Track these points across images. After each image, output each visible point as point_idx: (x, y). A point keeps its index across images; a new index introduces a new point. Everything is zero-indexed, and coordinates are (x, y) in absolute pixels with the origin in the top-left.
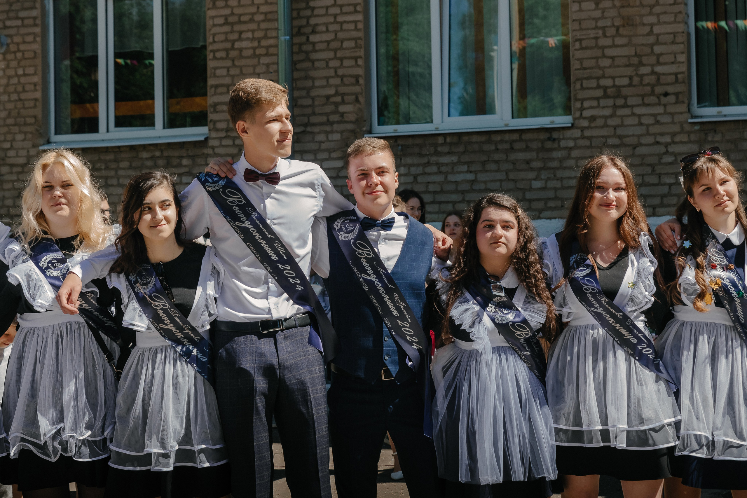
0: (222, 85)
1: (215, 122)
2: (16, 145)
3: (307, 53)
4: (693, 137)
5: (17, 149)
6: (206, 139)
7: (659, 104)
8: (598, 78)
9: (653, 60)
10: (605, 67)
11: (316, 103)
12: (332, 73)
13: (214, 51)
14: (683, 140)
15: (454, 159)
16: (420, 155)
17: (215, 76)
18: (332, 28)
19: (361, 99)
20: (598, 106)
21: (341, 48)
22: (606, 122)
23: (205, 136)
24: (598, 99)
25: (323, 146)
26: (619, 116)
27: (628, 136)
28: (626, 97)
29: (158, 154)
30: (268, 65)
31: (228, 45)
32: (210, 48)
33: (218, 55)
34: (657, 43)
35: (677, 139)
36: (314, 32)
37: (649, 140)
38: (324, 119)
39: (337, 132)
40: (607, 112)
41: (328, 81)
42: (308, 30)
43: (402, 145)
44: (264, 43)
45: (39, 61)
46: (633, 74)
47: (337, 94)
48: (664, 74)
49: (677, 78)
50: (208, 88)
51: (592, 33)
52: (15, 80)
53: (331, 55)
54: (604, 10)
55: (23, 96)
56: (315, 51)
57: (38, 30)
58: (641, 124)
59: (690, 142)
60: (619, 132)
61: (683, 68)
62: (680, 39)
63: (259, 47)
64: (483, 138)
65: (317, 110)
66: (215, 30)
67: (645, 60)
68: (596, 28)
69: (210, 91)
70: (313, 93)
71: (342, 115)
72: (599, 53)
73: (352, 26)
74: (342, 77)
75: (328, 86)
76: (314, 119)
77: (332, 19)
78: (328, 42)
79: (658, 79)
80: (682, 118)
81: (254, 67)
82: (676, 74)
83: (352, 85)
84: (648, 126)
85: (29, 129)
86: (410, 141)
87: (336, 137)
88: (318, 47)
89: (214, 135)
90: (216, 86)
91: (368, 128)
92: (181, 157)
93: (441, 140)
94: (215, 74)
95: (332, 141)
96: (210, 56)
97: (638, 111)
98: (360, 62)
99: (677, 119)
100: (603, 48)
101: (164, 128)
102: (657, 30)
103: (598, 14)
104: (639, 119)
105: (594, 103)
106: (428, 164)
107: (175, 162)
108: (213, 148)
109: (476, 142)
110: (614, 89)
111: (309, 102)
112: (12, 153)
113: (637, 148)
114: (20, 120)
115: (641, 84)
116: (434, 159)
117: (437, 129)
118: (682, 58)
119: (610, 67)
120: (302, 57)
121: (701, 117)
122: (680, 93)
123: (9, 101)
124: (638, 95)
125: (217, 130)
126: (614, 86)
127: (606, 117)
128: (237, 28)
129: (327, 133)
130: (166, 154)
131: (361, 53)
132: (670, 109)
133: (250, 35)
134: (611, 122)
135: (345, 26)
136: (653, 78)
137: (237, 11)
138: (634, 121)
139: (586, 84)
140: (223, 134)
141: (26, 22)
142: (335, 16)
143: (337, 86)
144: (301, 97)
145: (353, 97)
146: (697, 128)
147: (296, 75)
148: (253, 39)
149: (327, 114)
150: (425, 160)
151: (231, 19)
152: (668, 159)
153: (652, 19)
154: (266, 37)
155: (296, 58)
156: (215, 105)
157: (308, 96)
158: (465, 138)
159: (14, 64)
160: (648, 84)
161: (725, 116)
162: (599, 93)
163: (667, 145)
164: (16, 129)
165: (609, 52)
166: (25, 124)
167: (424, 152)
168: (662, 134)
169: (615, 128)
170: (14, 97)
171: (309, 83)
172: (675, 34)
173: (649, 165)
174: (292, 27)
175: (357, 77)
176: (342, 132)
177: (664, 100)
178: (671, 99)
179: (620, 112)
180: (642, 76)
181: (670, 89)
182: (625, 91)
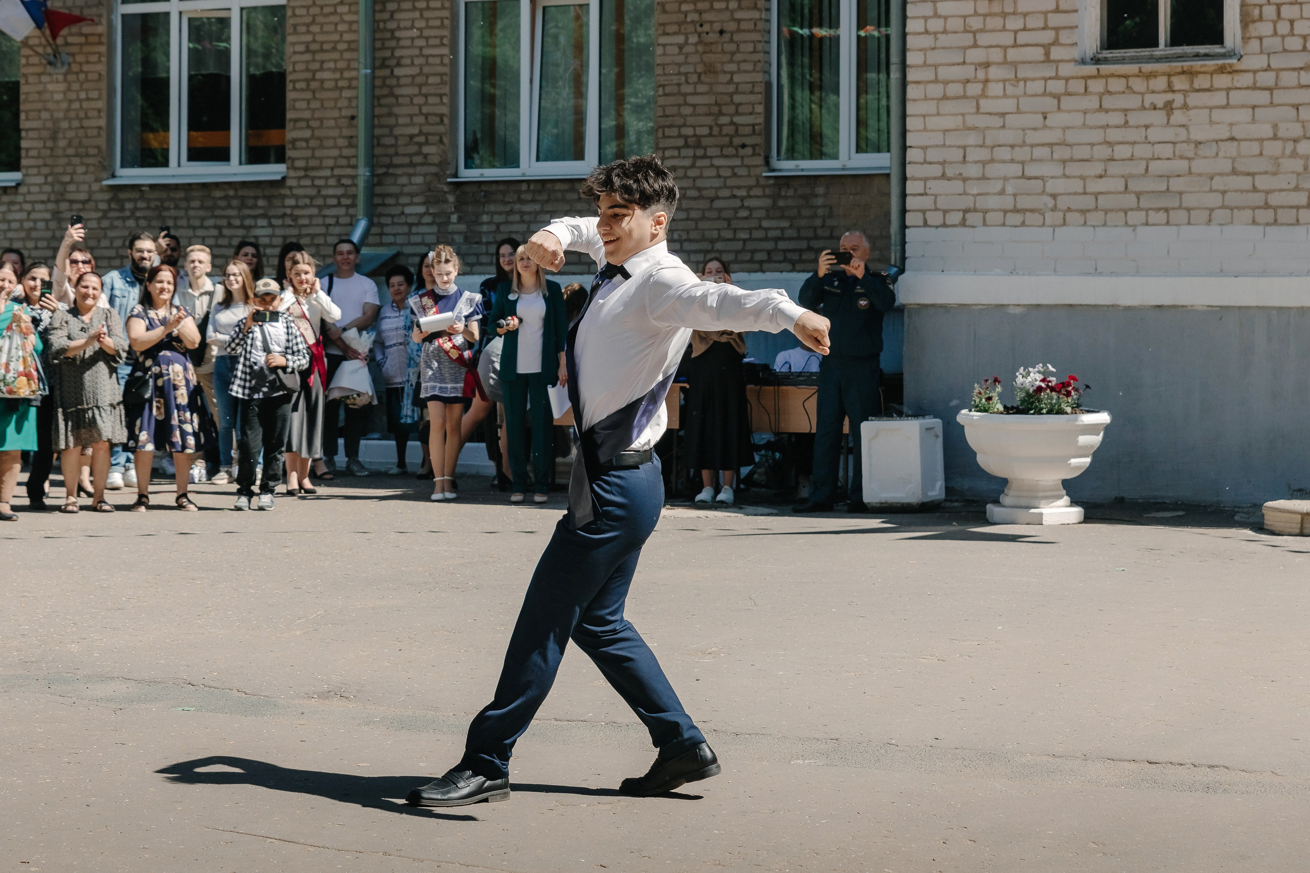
0: (301, 120)
1: (293, 160)
2: (76, 178)
3: (391, 87)
4: (768, 191)
5: (78, 184)
6: (284, 178)
7: (737, 156)
8: (679, 127)
9: (732, 109)
10: (686, 115)
11: (399, 143)
12: (416, 110)
13: (294, 82)
14: (759, 194)
15: (537, 207)
16: (504, 203)
17: (294, 109)
18: (417, 61)
19: (446, 140)
20: (679, 156)
21: (426, 84)
22: (686, 173)
23: (283, 175)
24: (678, 148)
25: (406, 190)
26: (698, 167)
27: (707, 189)
28: (705, 148)
29: (231, 193)
30: (350, 99)
31: (309, 75)
32: (289, 78)
33: (298, 85)
34: (737, 92)
35: (752, 193)
36: (399, 65)
37: (726, 193)
38: (406, 160)
39: (420, 175)
40: (687, 162)
41: (411, 119)
42: (393, 62)
43: (485, 192)
44: (347, 74)
45: (104, 85)
46: (713, 124)
47: (421, 133)
48: (742, 125)
49: (754, 130)
50: (287, 122)
51: (675, 79)
52: (76, 105)
53: (415, 90)
54: (687, 55)
55: (86, 123)
56: (399, 86)
57: (103, 49)
58: (719, 176)
59: (765, 196)
60: (699, 183)
61: (760, 120)
62: (760, 88)
63: (342, 78)
64: (566, 186)
65: (401, 150)
66: (297, 58)
67: (724, 109)
68: (679, 74)
69: (289, 126)
70: (397, 131)
71: (426, 156)
72: (680, 100)
73: (438, 61)
74: (426, 116)
75: (412, 124)
76: (397, 160)
77: (417, 52)
78: (413, 77)
79: (737, 130)
80: (757, 171)
81: (336, 100)
82: (753, 125)
83: (437, 124)
84: (726, 178)
85: (90, 161)
86: (494, 188)
87: (419, 180)
88: (403, 81)
89: (292, 173)
90: (296, 121)
91: (453, 172)
92: (256, 198)
93: (524, 187)
94: (294, 106)
95: (416, 184)
96: (289, 86)
97: (717, 162)
98: (446, 100)
99: (754, 172)
100: (685, 95)
101: (240, 164)
102: (737, 78)
103: (681, 59)
104: (718, 170)
105: (675, 153)
106: (511, 212)
107: (250, 202)
108: (291, 188)
109: (559, 191)
110: (694, 139)
111: (392, 141)
112: (72, 188)
113: (715, 202)
114: (82, 151)
115: (721, 135)
116: (517, 207)
117: (524, 175)
118: (760, 109)
119: (691, 115)
120: (385, 91)
121: (780, 170)
122: (757, 145)
123: (70, 128)
124: (716, 146)
125: (295, 169)
126: (695, 135)
127: (686, 168)
128: (319, 57)
129: (410, 175)
130: (240, 193)
131: (446, 90)
132: (748, 161)
133: (331, 65)
134: (691, 173)
135: (431, 60)
136: (732, 128)
137: (319, 38)
138: (712, 172)
139: (668, 132)
140: (302, 173)
141: (92, 39)
142: (421, 48)
143: (421, 125)
144: (384, 136)
145: (437, 138)
146: (771, 182)
147: (378, 111)
148: (335, 70)
149: (410, 155)
150: (508, 208)
151: (314, 47)
152: (743, 213)
153: (732, 67)
154: (348, 68)
155: (378, 92)
156: (294, 141)
157: (391, 134)
158: (549, 186)
159: (75, 86)
160: (727, 135)
161: (803, 170)
162: (680, 142)
163: (742, 199)
164: (76, 160)
165: (691, 100)
166: (87, 155)
167: (507, 200)
168: (739, 188)
169: (694, 179)
170: (76, 124)
171: (392, 121)
172: (753, 83)
173: (725, 219)
174: (374, 59)
175: (441, 116)
176: (425, 175)
177: (742, 152)
178: (749, 151)
179: (700, 163)
180: (721, 126)
181: (748, 141)
182: (705, 142)
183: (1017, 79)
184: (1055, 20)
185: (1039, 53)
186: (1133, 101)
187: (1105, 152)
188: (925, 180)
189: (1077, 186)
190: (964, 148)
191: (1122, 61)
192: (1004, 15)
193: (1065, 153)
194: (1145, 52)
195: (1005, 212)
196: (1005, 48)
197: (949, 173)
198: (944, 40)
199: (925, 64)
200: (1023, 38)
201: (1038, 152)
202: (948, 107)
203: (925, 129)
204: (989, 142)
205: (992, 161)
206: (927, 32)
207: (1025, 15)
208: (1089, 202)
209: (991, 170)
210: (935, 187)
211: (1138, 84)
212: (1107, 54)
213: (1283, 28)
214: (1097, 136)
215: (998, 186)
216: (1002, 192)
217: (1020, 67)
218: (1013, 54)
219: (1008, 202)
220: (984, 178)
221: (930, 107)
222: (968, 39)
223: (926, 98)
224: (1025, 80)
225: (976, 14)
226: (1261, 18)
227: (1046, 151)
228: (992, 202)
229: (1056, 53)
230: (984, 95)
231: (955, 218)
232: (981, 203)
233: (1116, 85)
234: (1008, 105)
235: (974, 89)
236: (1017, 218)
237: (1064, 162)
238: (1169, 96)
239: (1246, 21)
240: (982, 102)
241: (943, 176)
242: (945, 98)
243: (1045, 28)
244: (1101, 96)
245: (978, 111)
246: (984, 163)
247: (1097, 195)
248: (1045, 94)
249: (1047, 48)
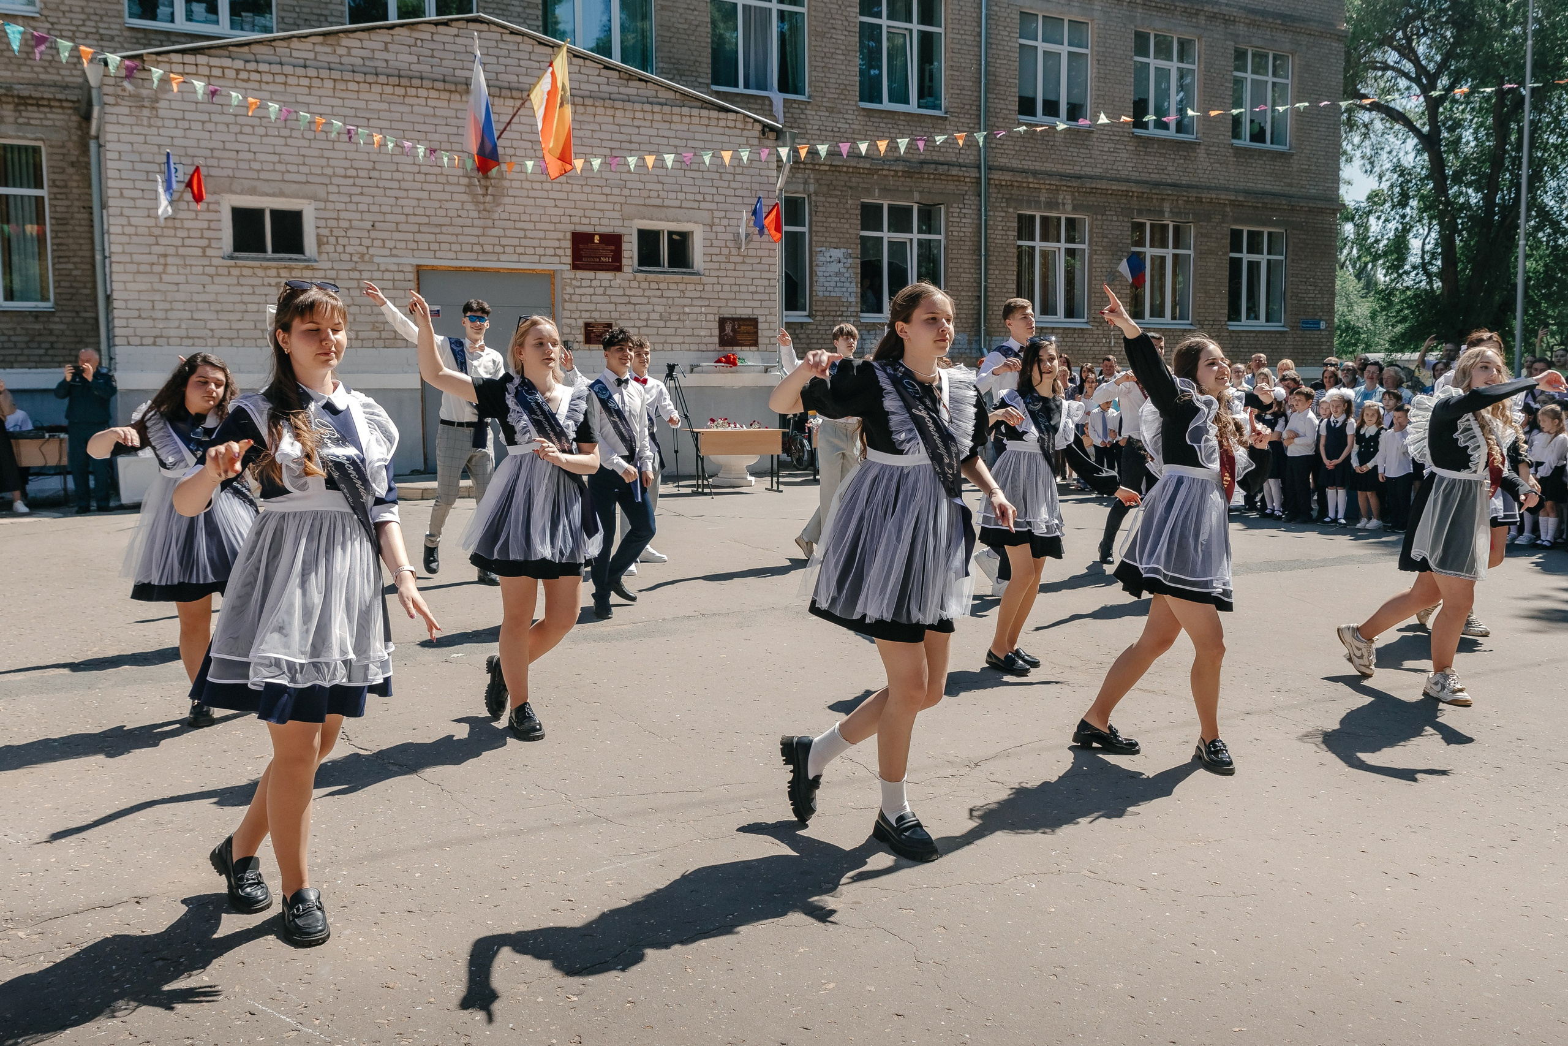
183: (186, 265)
184: (207, 234)
185: (199, 252)
186: (258, 281)
187: (243, 307)
188: (127, 319)
189: (226, 325)
190: (153, 301)
191: (247, 259)
192: (175, 228)
193: (218, 307)
194: (261, 255)
195: (182, 338)
196: (177, 247)
197: (143, 315)
198: (135, 239)
199: (123, 252)
200: (188, 242)
201: (200, 306)
202: (140, 278)
203: (126, 290)
204: (169, 299)
205: (172, 309)
206: (124, 234)
207: (188, 229)
208: (234, 334)
209: (170, 314)
210: (134, 323)
211: (260, 273)
212: (237, 254)
213: (340, 249)
214: (238, 298)
215: (176, 323)
216: (179, 327)
217: (188, 258)
218: (181, 251)
219: (183, 333)
220: (166, 319)
221: (130, 277)
222: (152, 240)
223: (125, 272)
224: (191, 266)
225: (157, 226)
226: (328, 243)
227: (206, 305)
228: (172, 332)
229: (209, 252)
230: (164, 272)
231: (150, 341)
232: (165, 333)
233: (246, 272)
234: (182, 279)
235: (158, 269)
236: (190, 342)
237: (217, 312)
238: (279, 280)
239: (320, 243)
240: (164, 276)
241: (140, 317)
242: (138, 272)
243: (202, 238)
244: (238, 277)
245: (161, 281)
246: (167, 310)
247: (238, 330)
248: (203, 274)
249: (204, 249)
